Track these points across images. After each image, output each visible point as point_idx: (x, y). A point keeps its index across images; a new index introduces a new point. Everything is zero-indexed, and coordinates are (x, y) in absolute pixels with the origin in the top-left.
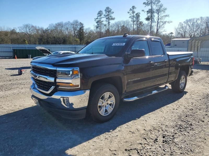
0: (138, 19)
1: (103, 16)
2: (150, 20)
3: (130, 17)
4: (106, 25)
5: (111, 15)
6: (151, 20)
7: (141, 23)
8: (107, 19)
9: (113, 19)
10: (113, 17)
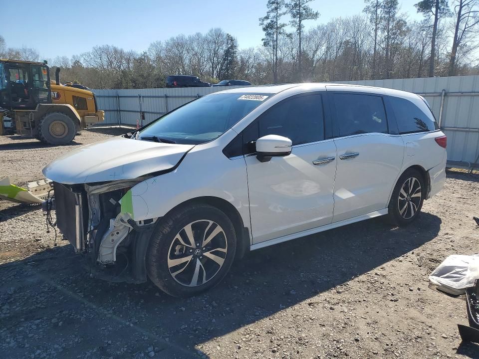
0: (389, 12)
1: (283, 9)
2: (434, 9)
3: (367, 10)
4: (290, 34)
5: (306, 4)
6: (438, 8)
7: (400, 24)
8: (294, 16)
9: (315, 16)
10: (314, 11)
